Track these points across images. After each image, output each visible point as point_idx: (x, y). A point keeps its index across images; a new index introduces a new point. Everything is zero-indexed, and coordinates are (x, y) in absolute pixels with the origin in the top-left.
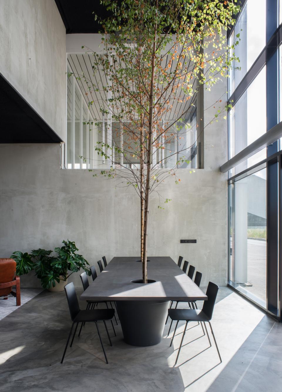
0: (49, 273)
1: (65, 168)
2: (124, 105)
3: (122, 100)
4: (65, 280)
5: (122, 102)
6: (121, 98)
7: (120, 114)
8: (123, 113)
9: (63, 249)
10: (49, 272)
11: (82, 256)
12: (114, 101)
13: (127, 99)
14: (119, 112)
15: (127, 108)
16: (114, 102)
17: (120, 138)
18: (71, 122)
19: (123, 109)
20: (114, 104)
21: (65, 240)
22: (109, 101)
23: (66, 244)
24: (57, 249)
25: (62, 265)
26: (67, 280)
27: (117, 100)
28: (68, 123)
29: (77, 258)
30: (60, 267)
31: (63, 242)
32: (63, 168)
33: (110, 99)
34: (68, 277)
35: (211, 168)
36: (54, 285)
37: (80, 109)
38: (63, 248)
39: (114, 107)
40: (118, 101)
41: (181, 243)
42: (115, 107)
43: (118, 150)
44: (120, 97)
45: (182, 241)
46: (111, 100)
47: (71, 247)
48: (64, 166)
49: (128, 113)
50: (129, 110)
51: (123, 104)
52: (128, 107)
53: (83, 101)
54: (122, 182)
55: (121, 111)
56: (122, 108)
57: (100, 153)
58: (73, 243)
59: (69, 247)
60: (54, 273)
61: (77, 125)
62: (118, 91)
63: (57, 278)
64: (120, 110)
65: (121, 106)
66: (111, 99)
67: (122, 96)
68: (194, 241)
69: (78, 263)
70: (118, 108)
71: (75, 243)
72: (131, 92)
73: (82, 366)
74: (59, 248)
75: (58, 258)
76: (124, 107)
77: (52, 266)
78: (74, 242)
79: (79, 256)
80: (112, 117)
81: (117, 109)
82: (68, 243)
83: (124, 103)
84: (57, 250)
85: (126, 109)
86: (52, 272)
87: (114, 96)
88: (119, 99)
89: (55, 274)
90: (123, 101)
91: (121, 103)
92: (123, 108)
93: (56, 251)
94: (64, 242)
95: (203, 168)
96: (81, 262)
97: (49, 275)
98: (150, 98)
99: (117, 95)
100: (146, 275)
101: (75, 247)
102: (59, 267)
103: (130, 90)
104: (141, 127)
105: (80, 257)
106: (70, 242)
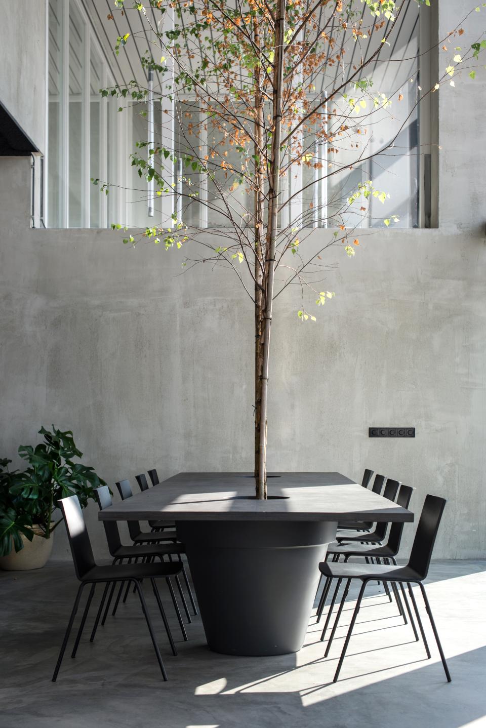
0: (3, 514)
1: (43, 227)
2: (209, 48)
3: (204, 33)
4: (46, 536)
5: (202, 38)
6: (201, 28)
7: (198, 73)
8: (206, 69)
9: (42, 450)
10: (5, 511)
11: (92, 469)
12: (180, 36)
13: (218, 30)
14: (195, 68)
15: (217, 55)
16: (180, 40)
17: (197, 137)
18: (57, 101)
19: (205, 59)
20: (182, 45)
21: (45, 428)
22: (168, 36)
23: (48, 436)
24: (24, 450)
25: (40, 493)
26: (52, 535)
27: (189, 34)
28: (50, 104)
29: (79, 475)
30: (35, 497)
31: (40, 432)
32: (38, 225)
33: (169, 30)
34: (54, 527)
35: (459, 226)
36: (19, 545)
37: (81, 65)
38: (41, 447)
39: (181, 54)
40: (191, 37)
41: (370, 436)
42: (183, 51)
43: (191, 162)
44: (198, 26)
45: (374, 433)
46: (174, 34)
47: (62, 444)
48: (42, 220)
49: (222, 70)
50: (224, 63)
51: (207, 44)
52: (219, 52)
53: (91, 39)
54: (204, 261)
55: (200, 65)
56: (204, 56)
57: (145, 171)
58: (68, 435)
59: (56, 444)
60: (18, 513)
61: (76, 109)
62: (193, 10)
63: (27, 529)
64: (197, 62)
65: (201, 49)
66: (172, 32)
67: (203, 24)
68: (409, 433)
69: (83, 486)
70: (193, 57)
71: (72, 435)
72: (229, 10)
73: (103, 685)
74: (30, 447)
75: (29, 475)
76: (210, 53)
77: (14, 497)
78: (70, 432)
79: (83, 468)
80: (177, 81)
81: (191, 57)
82: (53, 434)
83: (210, 41)
84: (25, 452)
85: (216, 58)
86: (12, 513)
87: (180, 24)
88: (196, 32)
89: (19, 517)
90: (206, 38)
91: (200, 41)
92: (206, 56)
93: (22, 456)
94: (42, 431)
95: (436, 226)
96: (89, 485)
97: (4, 521)
98: (275, 25)
99: (189, 19)
100: (263, 481)
101: (74, 445)
102: (31, 497)
103: (225, 5)
104: (256, 107)
105: (87, 472)
106: (58, 433)
